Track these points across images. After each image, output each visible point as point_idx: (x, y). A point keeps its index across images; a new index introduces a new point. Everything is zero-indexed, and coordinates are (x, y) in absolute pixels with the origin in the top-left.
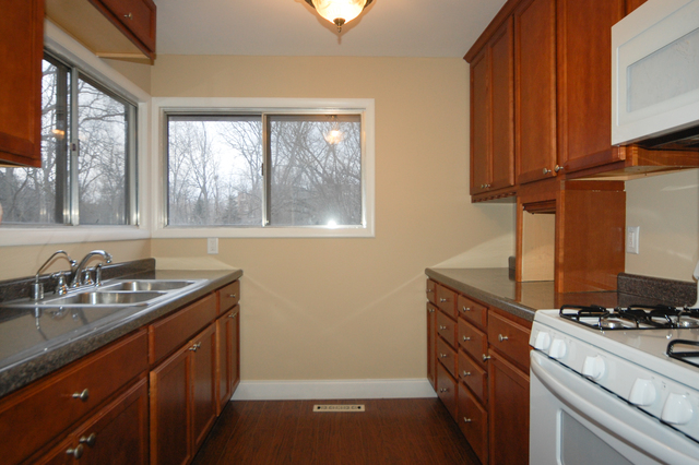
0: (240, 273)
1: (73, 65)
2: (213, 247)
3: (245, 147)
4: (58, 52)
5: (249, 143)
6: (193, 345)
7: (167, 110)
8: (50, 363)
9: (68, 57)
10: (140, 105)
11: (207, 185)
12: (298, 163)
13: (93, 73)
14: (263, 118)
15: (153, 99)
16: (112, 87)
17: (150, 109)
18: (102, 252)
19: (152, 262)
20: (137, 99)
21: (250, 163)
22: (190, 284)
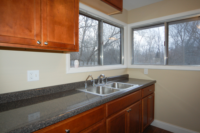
0: (155, 82)
1: (102, 19)
2: (146, 72)
3: (173, 35)
4: (97, 16)
5: (174, 33)
6: (128, 109)
7: (133, 27)
8: (53, 121)
9: (100, 17)
10: (124, 27)
11: (160, 48)
12: (193, 38)
13: (108, 21)
14: (165, 24)
15: (128, 25)
16: (114, 24)
17: (127, 28)
18: (103, 75)
19: (128, 75)
20: (123, 26)
21: (175, 40)
22: (132, 86)
